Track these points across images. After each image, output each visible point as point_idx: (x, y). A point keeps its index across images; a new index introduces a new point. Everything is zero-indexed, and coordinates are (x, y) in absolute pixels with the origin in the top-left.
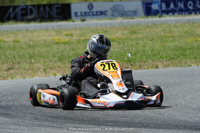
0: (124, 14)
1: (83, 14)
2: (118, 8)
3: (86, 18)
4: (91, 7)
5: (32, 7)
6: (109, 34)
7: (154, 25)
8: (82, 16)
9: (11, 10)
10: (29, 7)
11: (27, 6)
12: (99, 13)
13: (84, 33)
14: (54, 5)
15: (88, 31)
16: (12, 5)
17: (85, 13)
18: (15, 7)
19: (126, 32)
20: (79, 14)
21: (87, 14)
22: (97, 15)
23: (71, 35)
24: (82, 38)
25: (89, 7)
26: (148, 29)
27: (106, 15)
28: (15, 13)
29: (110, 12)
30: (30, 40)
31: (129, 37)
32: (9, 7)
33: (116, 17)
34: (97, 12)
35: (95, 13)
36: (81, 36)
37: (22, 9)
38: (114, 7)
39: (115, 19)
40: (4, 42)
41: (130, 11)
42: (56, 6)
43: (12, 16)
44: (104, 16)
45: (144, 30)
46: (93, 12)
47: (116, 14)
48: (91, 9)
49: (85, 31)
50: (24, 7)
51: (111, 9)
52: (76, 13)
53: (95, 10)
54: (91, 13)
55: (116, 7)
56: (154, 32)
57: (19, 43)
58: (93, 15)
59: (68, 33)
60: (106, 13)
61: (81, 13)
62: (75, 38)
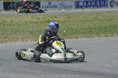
0: (65, 7)
1: (46, 7)
2: (63, 4)
3: (47, 9)
4: (50, 3)
5: (21, 3)
6: (57, 18)
7: (79, 14)
8: (45, 7)
9: (11, 4)
10: (20, 3)
11: (19, 2)
12: (54, 7)
13: (45, 17)
14: (32, 2)
15: (47, 17)
16: (12, 2)
17: (47, 6)
18: (13, 3)
19: (65, 17)
20: (44, 7)
21: (48, 7)
22: (53, 7)
23: (39, 18)
24: (44, 20)
25: (49, 3)
26: (76, 16)
27: (57, 7)
28: (13, 6)
29: (59, 6)
30: (18, 20)
31: (67, 20)
32: (10, 3)
33: (62, 8)
34: (53, 6)
35: (52, 7)
36: (43, 19)
37: (17, 4)
38: (61, 4)
39: (61, 10)
40: (6, 21)
41: (69, 6)
42: (33, 3)
43: (12, 7)
44: (56, 8)
45: (74, 16)
46: (51, 6)
47: (62, 7)
48: (50, 5)
49: (46, 17)
50: (18, 3)
51: (60, 5)
52: (43, 6)
53: (52, 5)
54: (50, 6)
55: (62, 3)
56: (79, 17)
57: (13, 22)
58: (51, 7)
59: (37, 17)
60: (57, 6)
61: (45, 6)
62: (41, 20)
